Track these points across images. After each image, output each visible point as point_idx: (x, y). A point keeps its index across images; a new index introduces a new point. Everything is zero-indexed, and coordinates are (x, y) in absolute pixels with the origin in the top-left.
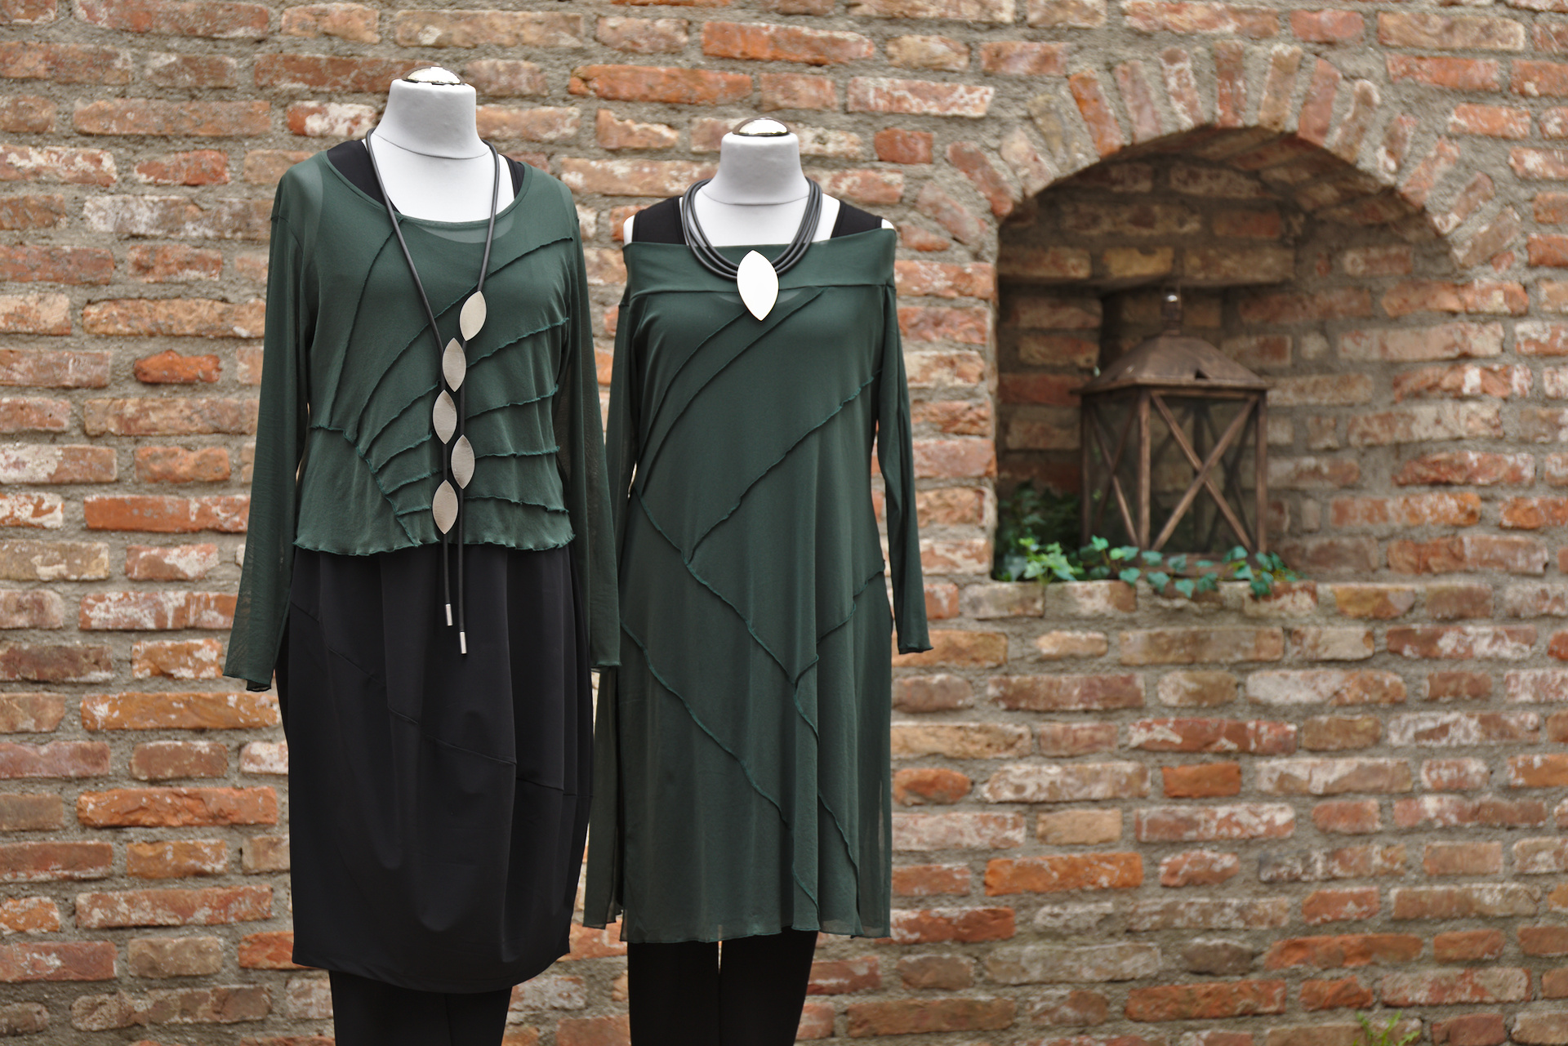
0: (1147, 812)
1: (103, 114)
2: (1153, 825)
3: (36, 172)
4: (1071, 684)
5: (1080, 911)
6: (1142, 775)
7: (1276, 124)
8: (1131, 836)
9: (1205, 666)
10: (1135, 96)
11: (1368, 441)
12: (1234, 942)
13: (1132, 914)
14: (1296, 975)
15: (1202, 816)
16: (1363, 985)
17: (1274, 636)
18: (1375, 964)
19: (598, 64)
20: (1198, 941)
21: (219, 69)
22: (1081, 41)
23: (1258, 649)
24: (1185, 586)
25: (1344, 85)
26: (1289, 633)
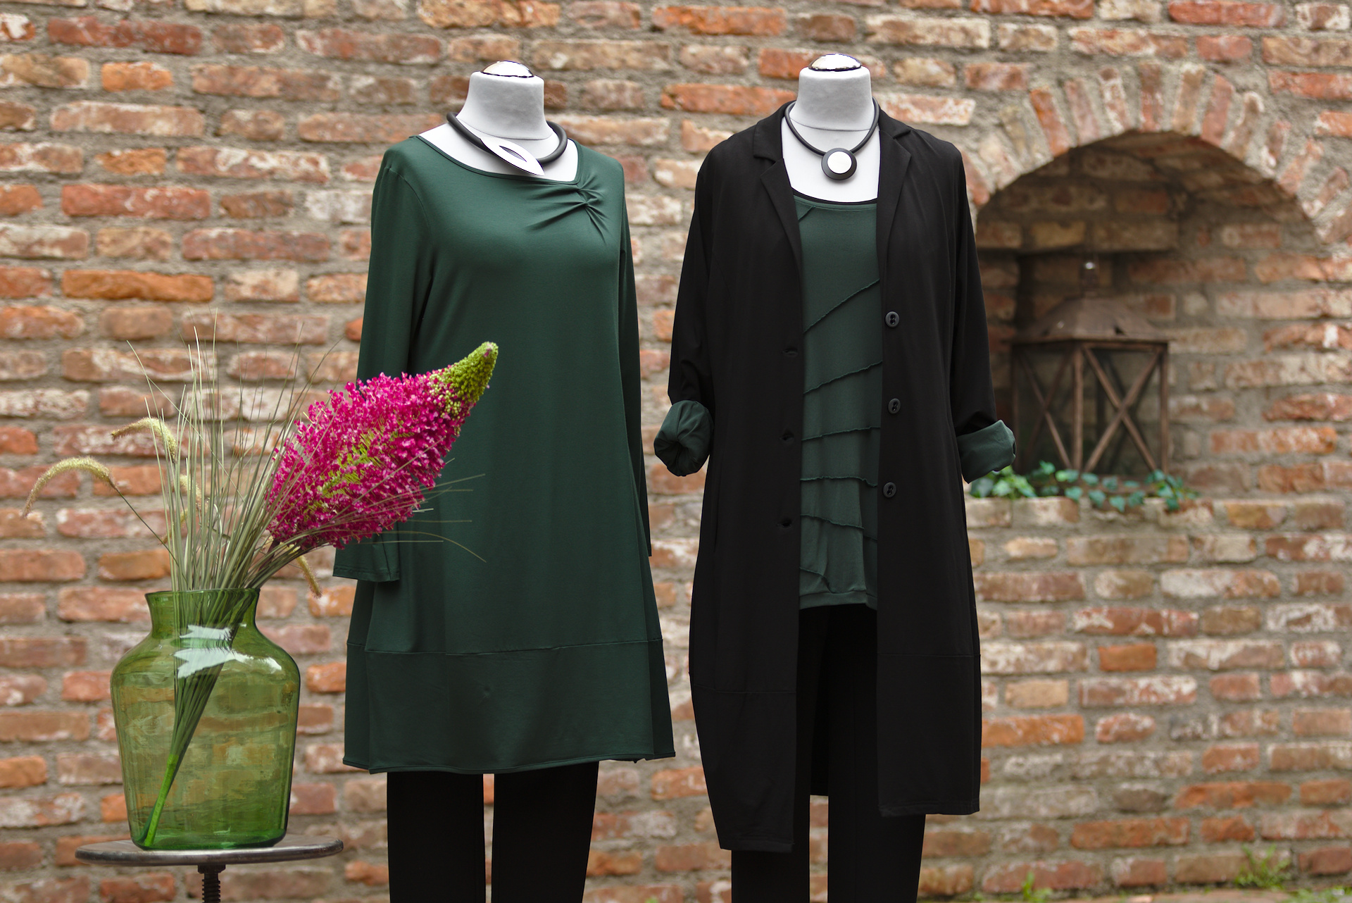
0: (1090, 682)
1: (320, 125)
2: (1092, 693)
3: (271, 172)
4: (1031, 579)
5: (1038, 761)
6: (1083, 653)
7: (1184, 128)
8: (1075, 702)
9: (1130, 566)
10: (1079, 106)
11: (1243, 383)
12: (1152, 787)
13: (1078, 764)
14: (1197, 814)
15: (1127, 686)
16: (1247, 822)
17: (1181, 542)
18: (1256, 806)
19: (682, 84)
20: (1125, 786)
21: (404, 89)
22: (1040, 63)
23: (1170, 552)
24: (1118, 502)
25: (1237, 96)
26: (1193, 540)
